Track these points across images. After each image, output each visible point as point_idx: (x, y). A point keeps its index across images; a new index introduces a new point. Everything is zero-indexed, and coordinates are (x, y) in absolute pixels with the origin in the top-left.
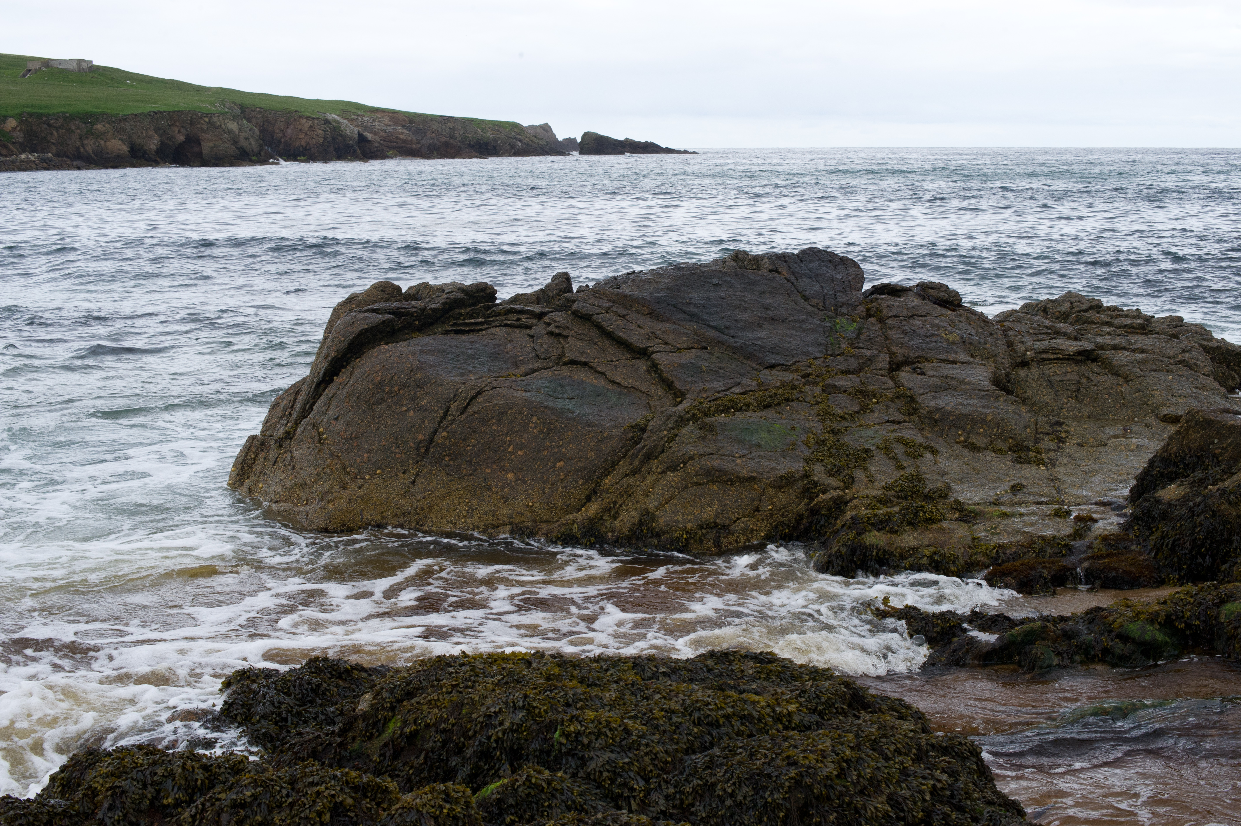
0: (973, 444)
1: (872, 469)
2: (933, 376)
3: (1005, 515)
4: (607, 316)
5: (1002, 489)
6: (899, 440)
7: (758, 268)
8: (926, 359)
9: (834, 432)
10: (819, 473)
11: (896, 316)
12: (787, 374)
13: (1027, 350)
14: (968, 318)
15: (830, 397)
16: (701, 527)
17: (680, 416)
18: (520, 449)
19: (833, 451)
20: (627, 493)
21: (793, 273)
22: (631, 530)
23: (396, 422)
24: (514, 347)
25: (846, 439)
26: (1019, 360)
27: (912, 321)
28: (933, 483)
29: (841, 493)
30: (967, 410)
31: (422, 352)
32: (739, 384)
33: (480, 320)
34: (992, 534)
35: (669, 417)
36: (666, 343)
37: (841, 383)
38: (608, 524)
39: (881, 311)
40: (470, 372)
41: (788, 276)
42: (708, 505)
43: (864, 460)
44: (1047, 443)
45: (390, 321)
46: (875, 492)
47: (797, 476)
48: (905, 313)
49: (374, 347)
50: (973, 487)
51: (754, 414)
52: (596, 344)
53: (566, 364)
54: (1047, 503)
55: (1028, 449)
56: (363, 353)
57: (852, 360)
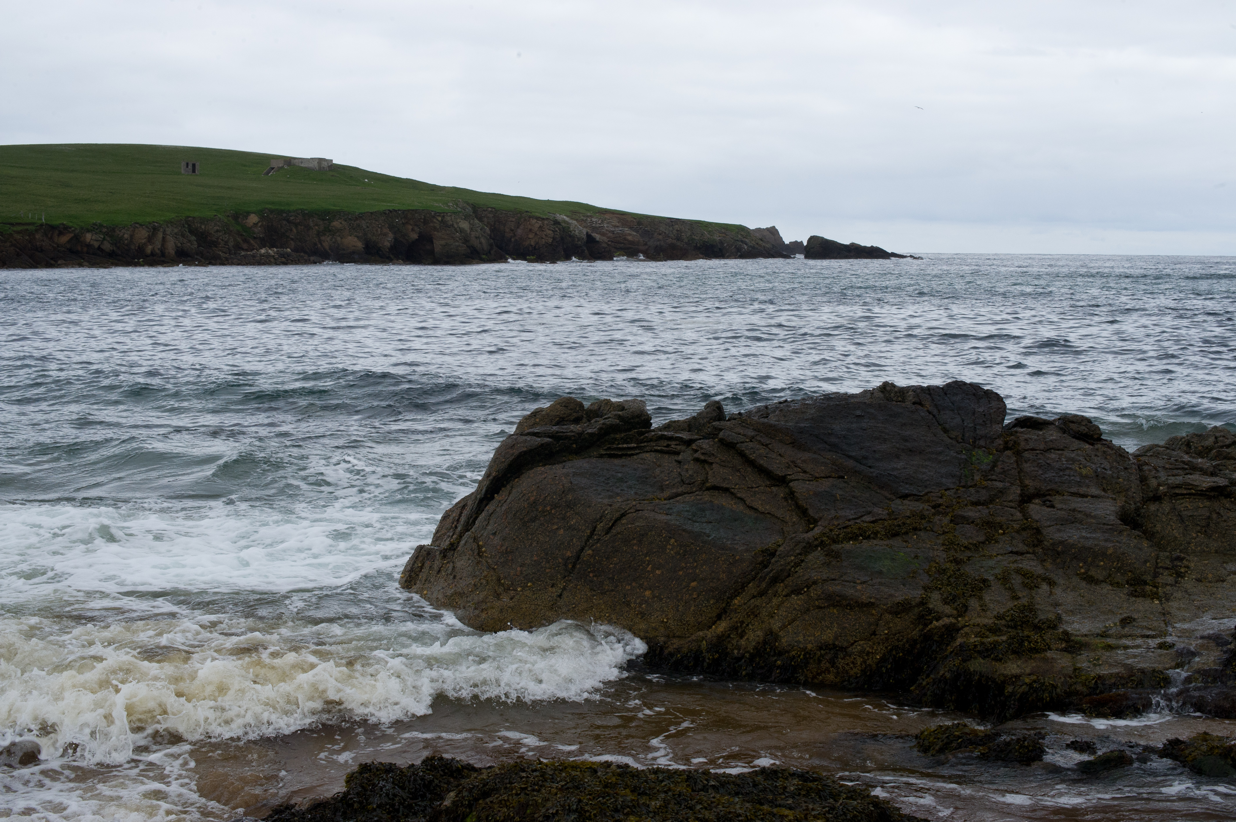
0: (1092, 577)
1: (987, 598)
2: (1061, 509)
3: (1110, 647)
4: (751, 445)
5: (1112, 623)
6: (1018, 571)
7: (903, 401)
8: (1058, 492)
9: (957, 561)
10: (935, 601)
11: (1033, 450)
12: (918, 504)
13: (1159, 485)
14: (1104, 452)
15: (957, 527)
16: (821, 648)
17: (808, 543)
18: (658, 569)
19: (952, 580)
20: (754, 613)
21: (936, 406)
22: (755, 648)
23: (547, 539)
24: (662, 472)
25: (968, 569)
26: (1151, 494)
27: (1047, 455)
28: (1045, 613)
29: (953, 621)
30: (1089, 543)
31: (575, 474)
32: (869, 513)
33: (633, 445)
34: (1095, 665)
35: (798, 543)
36: (805, 472)
37: (970, 514)
38: (734, 642)
39: (1019, 444)
40: (618, 494)
41: (930, 409)
42: (828, 627)
43: (981, 589)
44: (1166, 578)
45: (548, 444)
46: (986, 621)
47: (913, 603)
48: (1042, 447)
49: (532, 468)
50: (1084, 618)
51: (882, 542)
52: (738, 471)
53: (708, 489)
54: (1153, 637)
55: (1145, 583)
56: (522, 473)
57: (984, 491)
